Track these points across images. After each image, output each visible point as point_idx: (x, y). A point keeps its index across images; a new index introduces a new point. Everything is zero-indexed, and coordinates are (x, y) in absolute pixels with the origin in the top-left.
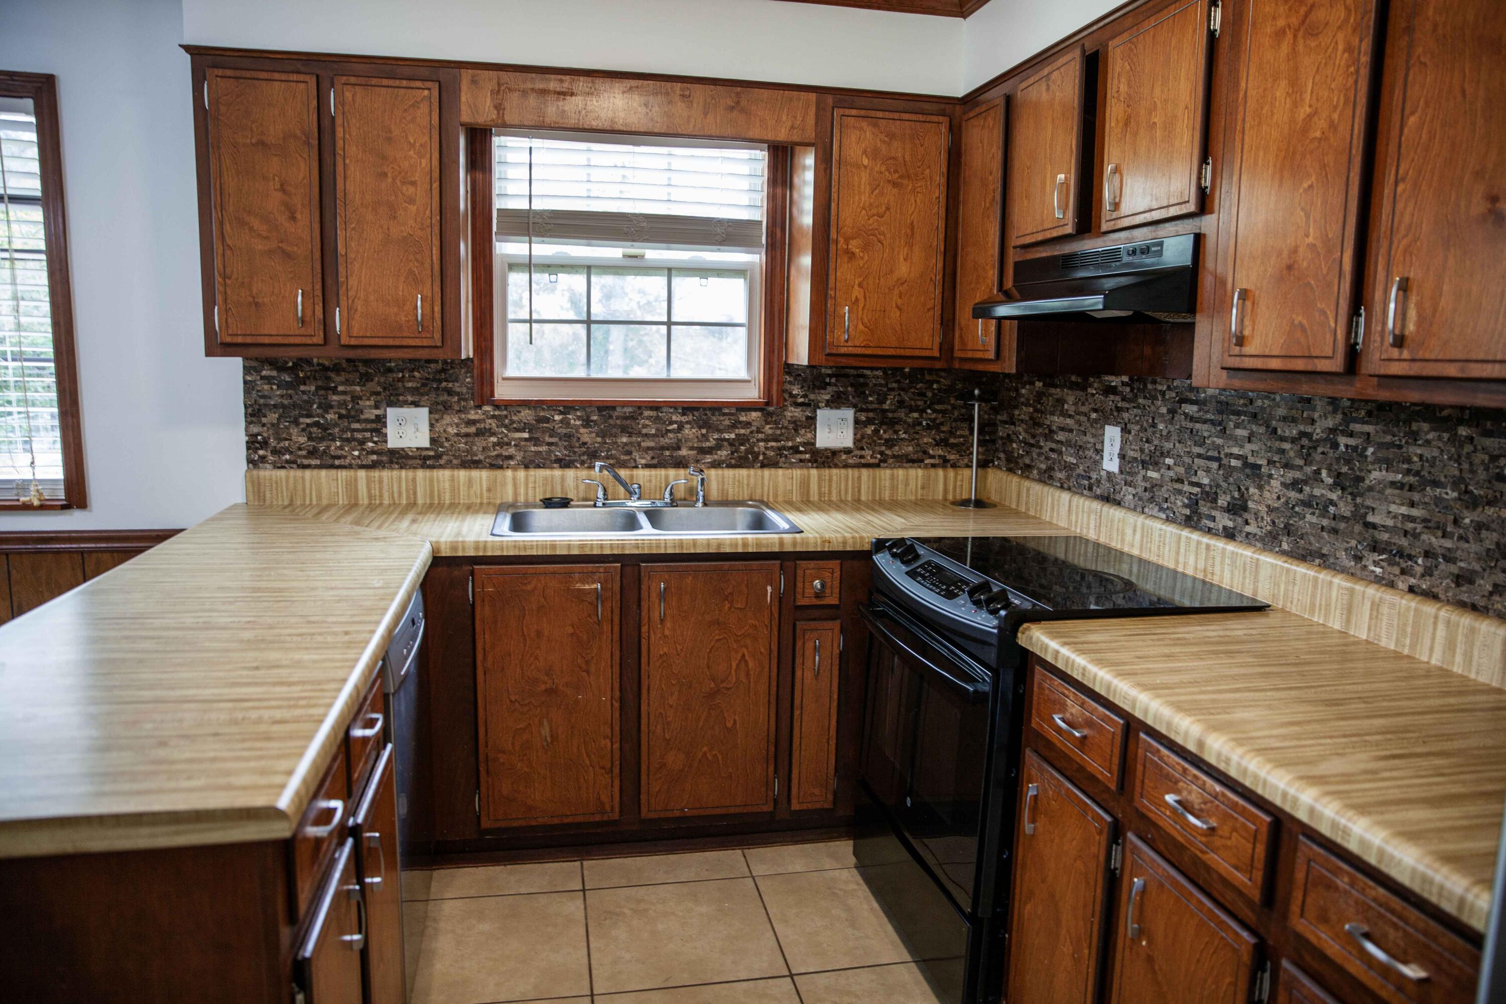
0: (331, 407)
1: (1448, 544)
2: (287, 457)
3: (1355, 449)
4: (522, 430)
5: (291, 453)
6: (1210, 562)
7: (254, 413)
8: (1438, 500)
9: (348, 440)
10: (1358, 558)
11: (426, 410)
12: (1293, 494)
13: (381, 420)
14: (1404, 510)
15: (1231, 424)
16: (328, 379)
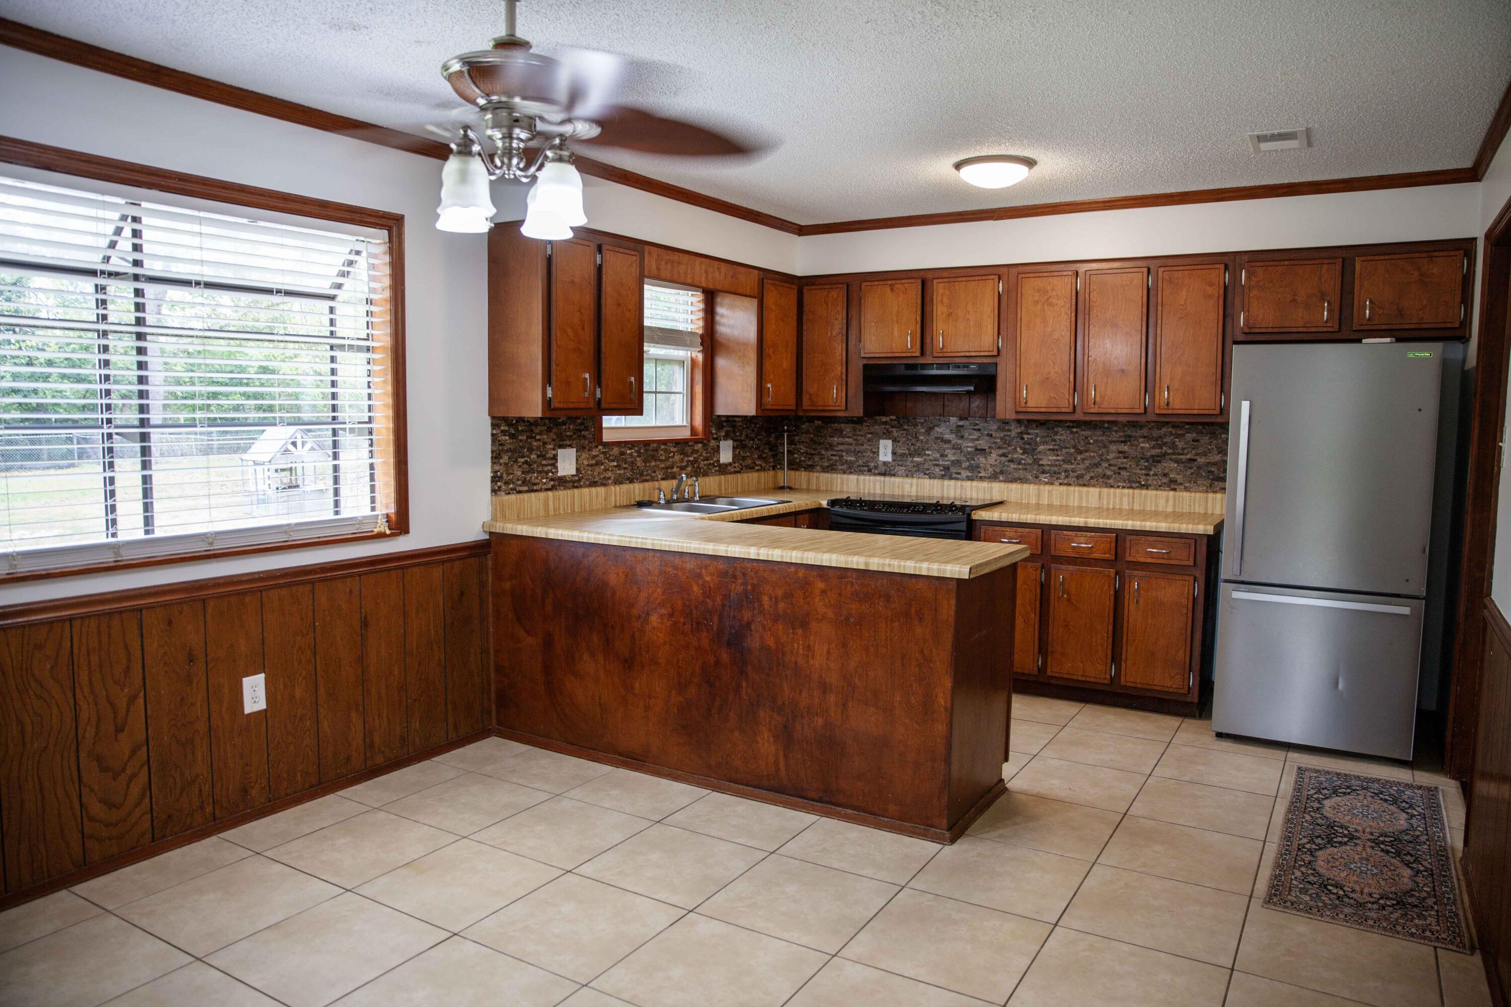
0: (533, 450)
1: (1073, 466)
2: (512, 486)
3: (1031, 439)
4: (613, 461)
5: (513, 483)
6: (964, 491)
7: (496, 457)
8: (1067, 453)
9: (540, 472)
10: (1037, 477)
11: (574, 450)
12: (1003, 459)
13: (555, 458)
14: (1055, 458)
15: (967, 434)
16: (532, 431)
